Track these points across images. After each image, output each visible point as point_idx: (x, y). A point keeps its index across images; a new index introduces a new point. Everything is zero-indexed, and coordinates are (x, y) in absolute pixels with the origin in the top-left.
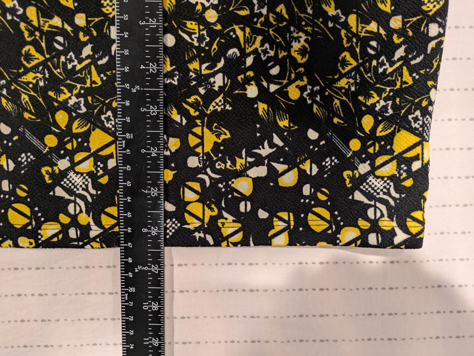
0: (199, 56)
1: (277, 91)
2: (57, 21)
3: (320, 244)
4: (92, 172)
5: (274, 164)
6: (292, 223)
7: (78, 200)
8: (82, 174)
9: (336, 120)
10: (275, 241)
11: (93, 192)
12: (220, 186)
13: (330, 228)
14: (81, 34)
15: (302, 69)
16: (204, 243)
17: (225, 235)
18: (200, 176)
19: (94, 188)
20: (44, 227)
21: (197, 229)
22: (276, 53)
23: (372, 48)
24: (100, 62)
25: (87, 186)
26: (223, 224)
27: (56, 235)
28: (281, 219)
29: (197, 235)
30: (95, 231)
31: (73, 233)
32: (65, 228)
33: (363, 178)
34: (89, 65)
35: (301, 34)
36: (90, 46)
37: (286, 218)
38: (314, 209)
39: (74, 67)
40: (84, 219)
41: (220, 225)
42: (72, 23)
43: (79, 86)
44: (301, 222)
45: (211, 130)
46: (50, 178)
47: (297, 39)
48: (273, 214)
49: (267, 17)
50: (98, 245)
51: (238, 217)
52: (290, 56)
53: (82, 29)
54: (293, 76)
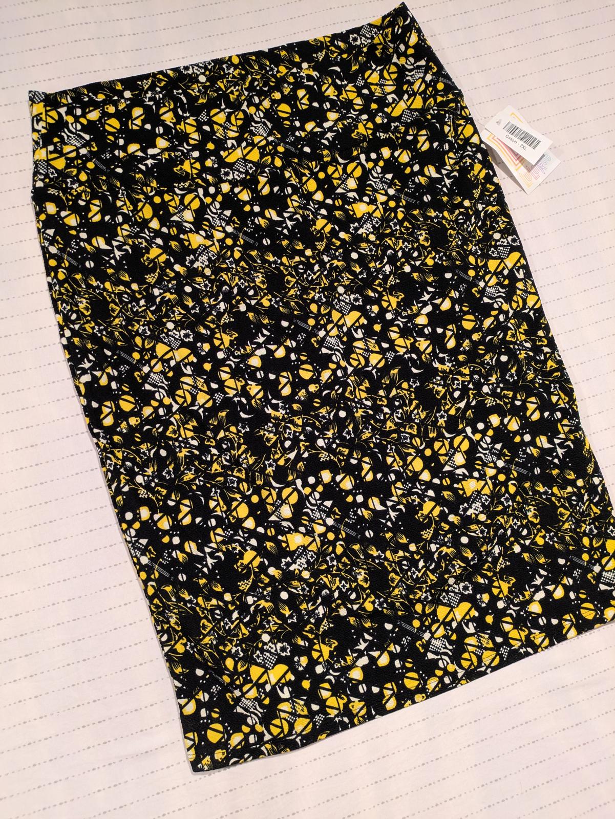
0: (485, 542)
1: (530, 544)
2: (401, 553)
3: (596, 626)
4: (445, 635)
5: (547, 587)
6: (574, 620)
7: (443, 657)
8: (439, 638)
9: (571, 548)
10: (569, 635)
11: (451, 647)
12: (522, 613)
13: (597, 613)
14: (415, 555)
15: (539, 526)
16: (527, 654)
17: (538, 644)
18: (508, 612)
19: (450, 645)
20: (428, 682)
21: (520, 647)
22: (521, 522)
23: (574, 500)
24: (431, 568)
25: (445, 645)
26: (534, 637)
27: (437, 686)
28: (566, 620)
29: (521, 650)
30: (461, 673)
31: (447, 680)
32: (441, 679)
33: (600, 575)
34: (425, 571)
35: (530, 507)
36: (422, 560)
37: (569, 618)
38: (582, 606)
39: (417, 576)
40: (451, 668)
41: (533, 639)
42: (409, 551)
43: (424, 586)
44: (579, 617)
45: (504, 581)
46: (423, 648)
47: (529, 510)
48: (561, 619)
49: (513, 506)
50: (465, 682)
51: (541, 629)
52: (529, 521)
53: (415, 552)
54: (535, 531)
